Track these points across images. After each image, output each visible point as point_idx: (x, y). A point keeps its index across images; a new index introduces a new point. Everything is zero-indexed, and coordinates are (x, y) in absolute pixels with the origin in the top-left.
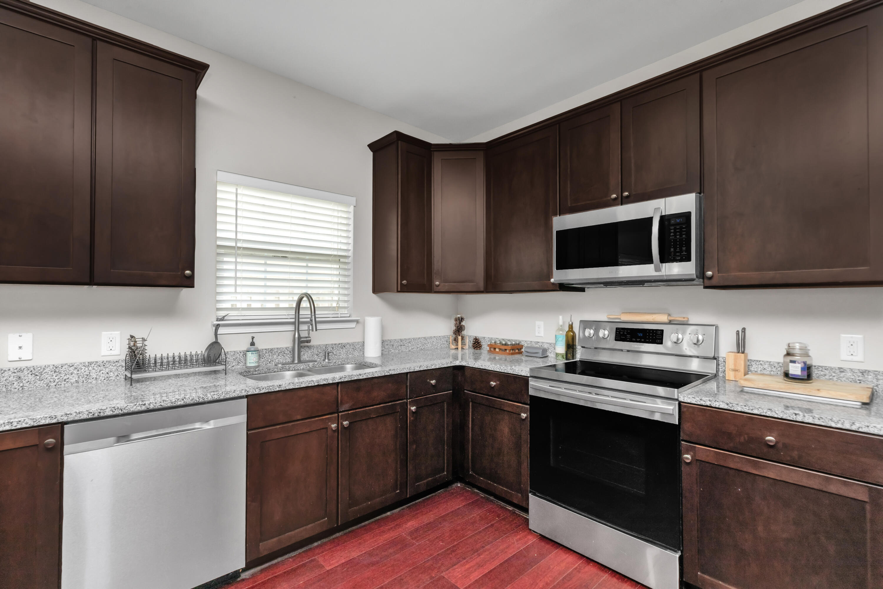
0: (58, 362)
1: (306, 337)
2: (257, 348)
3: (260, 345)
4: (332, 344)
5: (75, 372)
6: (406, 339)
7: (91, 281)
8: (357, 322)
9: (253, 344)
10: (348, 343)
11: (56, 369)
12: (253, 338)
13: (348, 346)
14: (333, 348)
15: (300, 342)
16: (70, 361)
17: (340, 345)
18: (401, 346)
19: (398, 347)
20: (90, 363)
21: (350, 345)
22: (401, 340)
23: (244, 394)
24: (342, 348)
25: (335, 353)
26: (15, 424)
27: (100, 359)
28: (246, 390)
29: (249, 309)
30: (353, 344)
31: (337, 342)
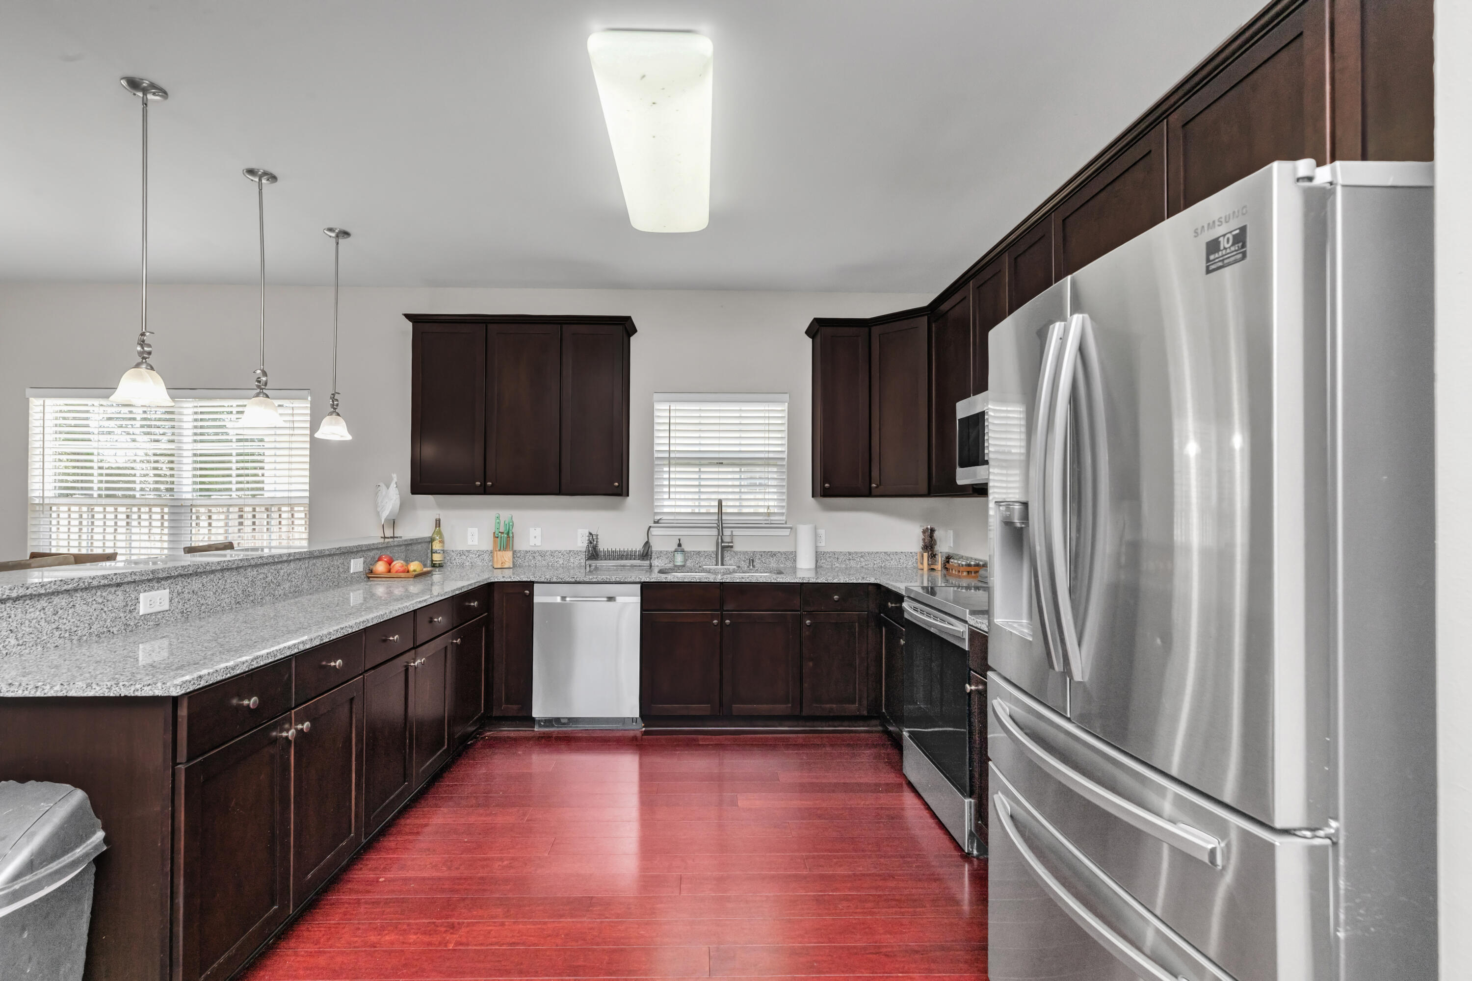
0: (553, 549)
1: (729, 543)
2: (683, 549)
3: (686, 547)
4: (761, 552)
5: (562, 557)
6: (856, 553)
7: (559, 493)
8: (791, 528)
9: (680, 545)
10: (779, 552)
11: (552, 554)
12: (680, 540)
13: (779, 554)
14: (761, 556)
15: (723, 548)
16: (559, 549)
17: (770, 553)
18: (850, 560)
19: (845, 561)
20: (570, 551)
21: (781, 554)
22: (850, 554)
23: (638, 580)
24: (772, 556)
25: (764, 561)
26: (512, 578)
27: (576, 549)
28: (639, 578)
29: (693, 513)
30: (785, 553)
31: (767, 550)
